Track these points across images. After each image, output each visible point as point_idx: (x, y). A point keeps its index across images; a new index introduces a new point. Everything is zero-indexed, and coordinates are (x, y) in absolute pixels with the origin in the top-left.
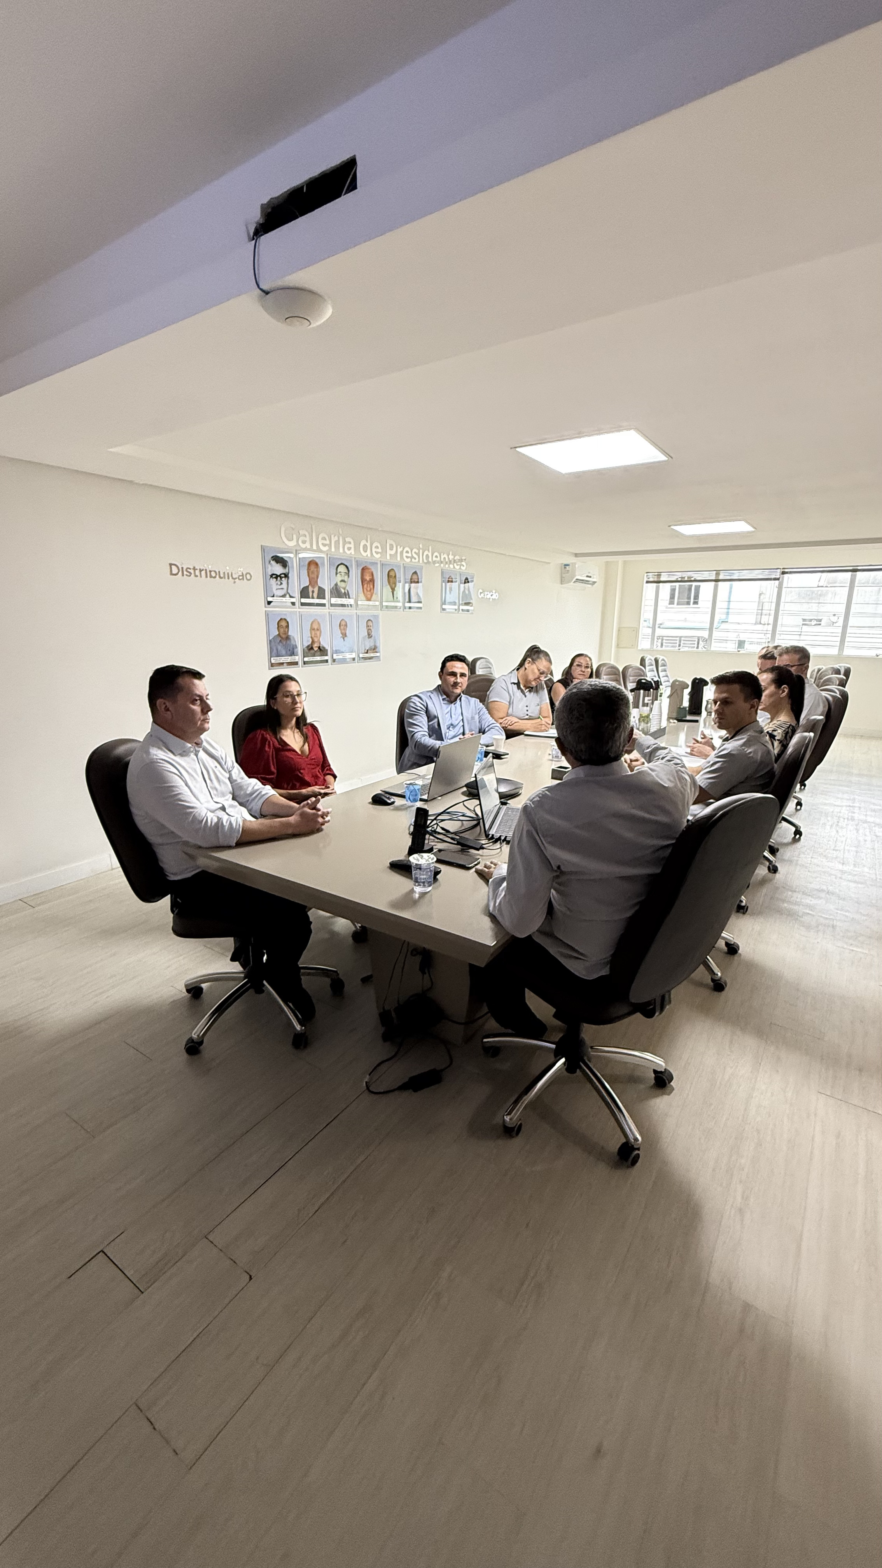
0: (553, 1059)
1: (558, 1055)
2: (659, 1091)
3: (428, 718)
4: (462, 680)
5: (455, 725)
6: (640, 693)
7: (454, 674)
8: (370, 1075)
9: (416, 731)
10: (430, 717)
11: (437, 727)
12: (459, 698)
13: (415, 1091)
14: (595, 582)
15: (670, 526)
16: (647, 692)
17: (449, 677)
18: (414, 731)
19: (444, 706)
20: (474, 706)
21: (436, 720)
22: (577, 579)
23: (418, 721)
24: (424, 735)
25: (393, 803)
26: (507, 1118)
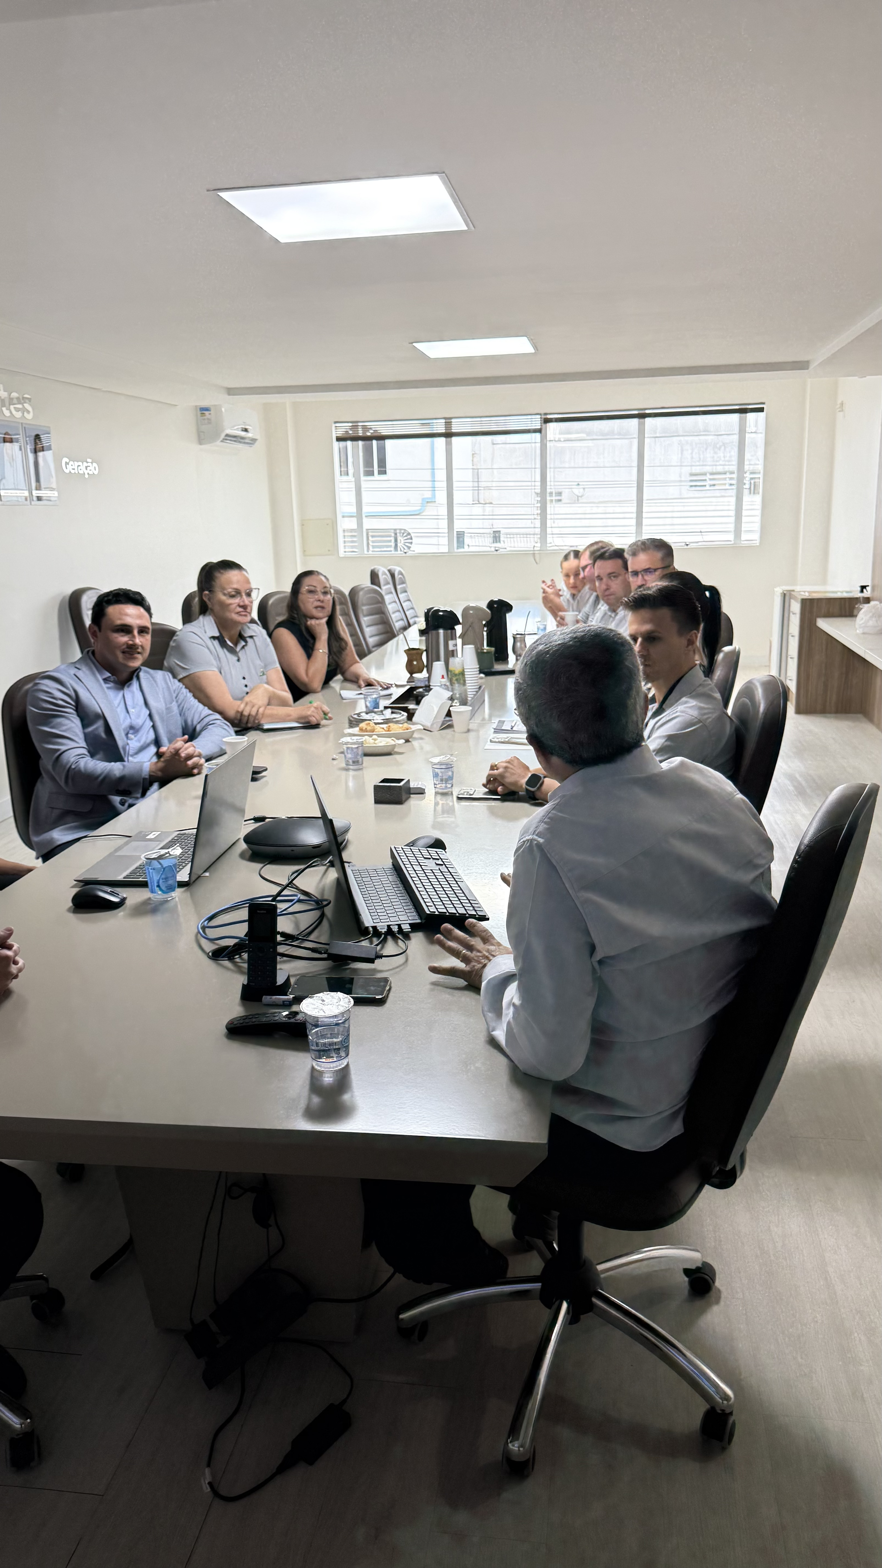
0: (547, 1313)
1: (550, 1301)
2: (699, 1303)
3: (82, 720)
4: (142, 639)
5: (137, 727)
6: (438, 635)
7: (126, 629)
8: (209, 1465)
9: (63, 748)
10: (86, 716)
11: (103, 735)
12: (135, 674)
13: (311, 1461)
14: (254, 440)
15: (412, 343)
16: (449, 631)
17: (116, 635)
18: (58, 750)
19: (111, 694)
20: (164, 686)
21: (100, 724)
22: (227, 435)
23: (64, 728)
24: (81, 756)
25: (123, 902)
26: (514, 1447)
